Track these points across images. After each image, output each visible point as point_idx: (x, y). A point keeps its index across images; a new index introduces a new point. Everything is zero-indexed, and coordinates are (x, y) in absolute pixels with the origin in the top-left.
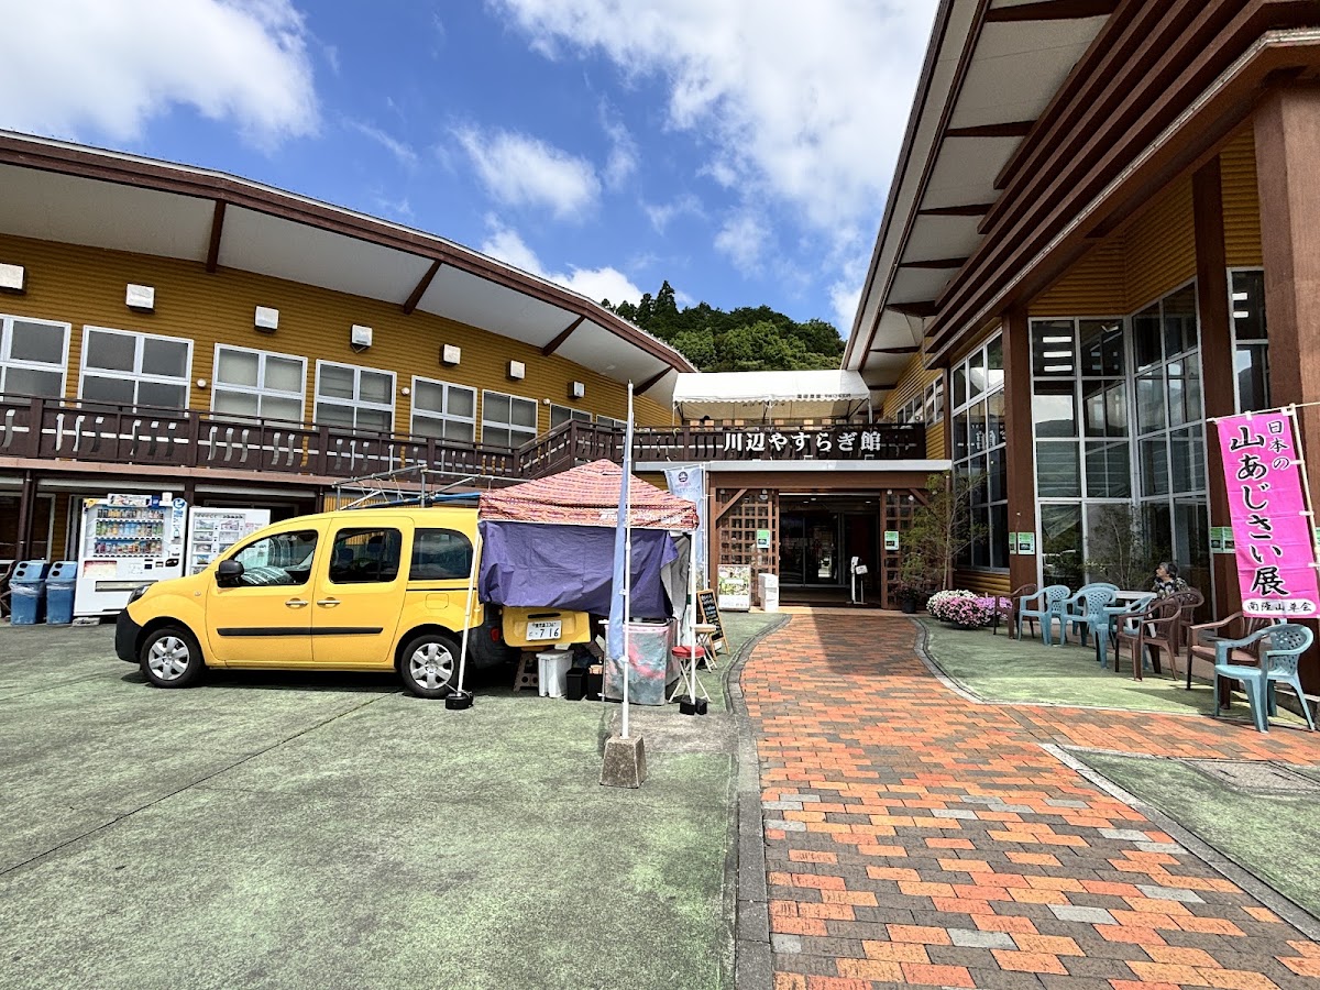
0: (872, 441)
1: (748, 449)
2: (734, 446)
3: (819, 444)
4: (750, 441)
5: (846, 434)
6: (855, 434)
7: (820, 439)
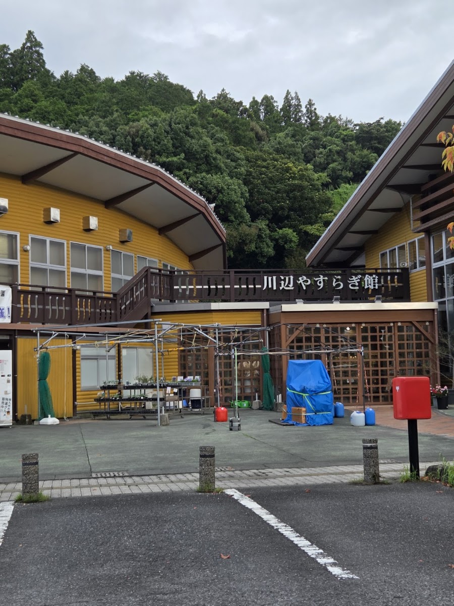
0: (372, 282)
1: (281, 288)
2: (270, 286)
3: (334, 284)
4: (282, 282)
5: (354, 277)
6: (360, 276)
7: (335, 280)
